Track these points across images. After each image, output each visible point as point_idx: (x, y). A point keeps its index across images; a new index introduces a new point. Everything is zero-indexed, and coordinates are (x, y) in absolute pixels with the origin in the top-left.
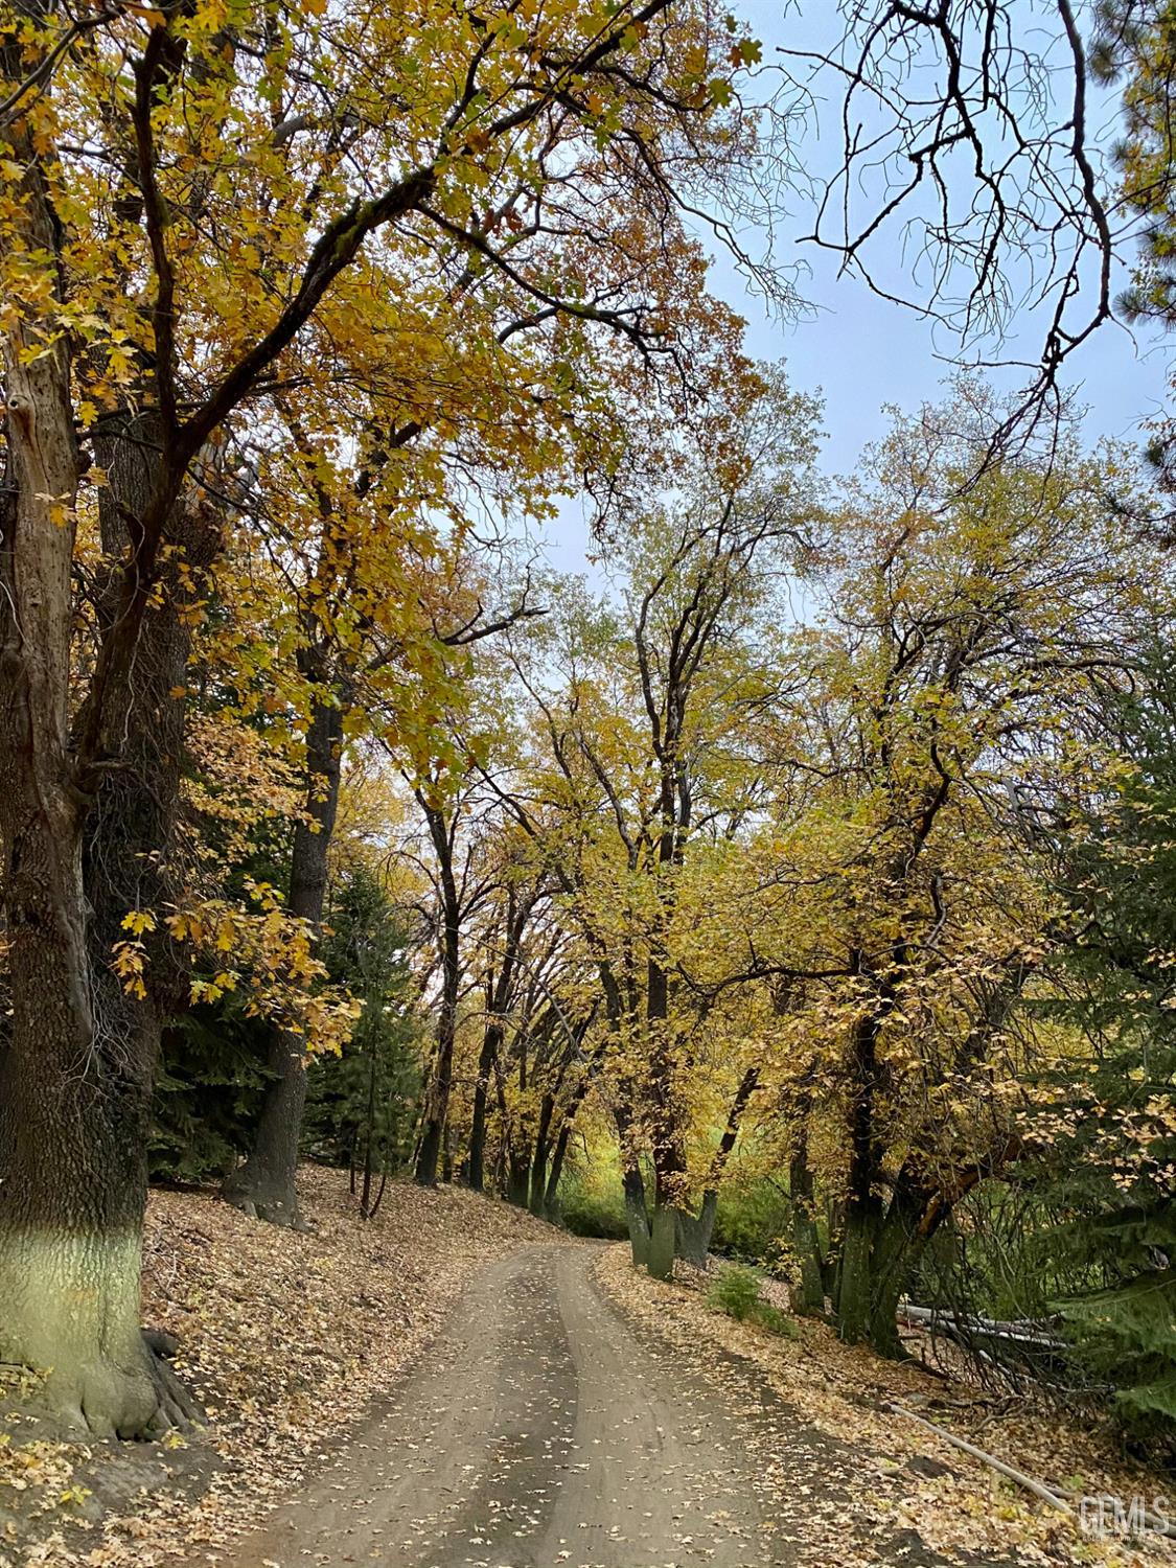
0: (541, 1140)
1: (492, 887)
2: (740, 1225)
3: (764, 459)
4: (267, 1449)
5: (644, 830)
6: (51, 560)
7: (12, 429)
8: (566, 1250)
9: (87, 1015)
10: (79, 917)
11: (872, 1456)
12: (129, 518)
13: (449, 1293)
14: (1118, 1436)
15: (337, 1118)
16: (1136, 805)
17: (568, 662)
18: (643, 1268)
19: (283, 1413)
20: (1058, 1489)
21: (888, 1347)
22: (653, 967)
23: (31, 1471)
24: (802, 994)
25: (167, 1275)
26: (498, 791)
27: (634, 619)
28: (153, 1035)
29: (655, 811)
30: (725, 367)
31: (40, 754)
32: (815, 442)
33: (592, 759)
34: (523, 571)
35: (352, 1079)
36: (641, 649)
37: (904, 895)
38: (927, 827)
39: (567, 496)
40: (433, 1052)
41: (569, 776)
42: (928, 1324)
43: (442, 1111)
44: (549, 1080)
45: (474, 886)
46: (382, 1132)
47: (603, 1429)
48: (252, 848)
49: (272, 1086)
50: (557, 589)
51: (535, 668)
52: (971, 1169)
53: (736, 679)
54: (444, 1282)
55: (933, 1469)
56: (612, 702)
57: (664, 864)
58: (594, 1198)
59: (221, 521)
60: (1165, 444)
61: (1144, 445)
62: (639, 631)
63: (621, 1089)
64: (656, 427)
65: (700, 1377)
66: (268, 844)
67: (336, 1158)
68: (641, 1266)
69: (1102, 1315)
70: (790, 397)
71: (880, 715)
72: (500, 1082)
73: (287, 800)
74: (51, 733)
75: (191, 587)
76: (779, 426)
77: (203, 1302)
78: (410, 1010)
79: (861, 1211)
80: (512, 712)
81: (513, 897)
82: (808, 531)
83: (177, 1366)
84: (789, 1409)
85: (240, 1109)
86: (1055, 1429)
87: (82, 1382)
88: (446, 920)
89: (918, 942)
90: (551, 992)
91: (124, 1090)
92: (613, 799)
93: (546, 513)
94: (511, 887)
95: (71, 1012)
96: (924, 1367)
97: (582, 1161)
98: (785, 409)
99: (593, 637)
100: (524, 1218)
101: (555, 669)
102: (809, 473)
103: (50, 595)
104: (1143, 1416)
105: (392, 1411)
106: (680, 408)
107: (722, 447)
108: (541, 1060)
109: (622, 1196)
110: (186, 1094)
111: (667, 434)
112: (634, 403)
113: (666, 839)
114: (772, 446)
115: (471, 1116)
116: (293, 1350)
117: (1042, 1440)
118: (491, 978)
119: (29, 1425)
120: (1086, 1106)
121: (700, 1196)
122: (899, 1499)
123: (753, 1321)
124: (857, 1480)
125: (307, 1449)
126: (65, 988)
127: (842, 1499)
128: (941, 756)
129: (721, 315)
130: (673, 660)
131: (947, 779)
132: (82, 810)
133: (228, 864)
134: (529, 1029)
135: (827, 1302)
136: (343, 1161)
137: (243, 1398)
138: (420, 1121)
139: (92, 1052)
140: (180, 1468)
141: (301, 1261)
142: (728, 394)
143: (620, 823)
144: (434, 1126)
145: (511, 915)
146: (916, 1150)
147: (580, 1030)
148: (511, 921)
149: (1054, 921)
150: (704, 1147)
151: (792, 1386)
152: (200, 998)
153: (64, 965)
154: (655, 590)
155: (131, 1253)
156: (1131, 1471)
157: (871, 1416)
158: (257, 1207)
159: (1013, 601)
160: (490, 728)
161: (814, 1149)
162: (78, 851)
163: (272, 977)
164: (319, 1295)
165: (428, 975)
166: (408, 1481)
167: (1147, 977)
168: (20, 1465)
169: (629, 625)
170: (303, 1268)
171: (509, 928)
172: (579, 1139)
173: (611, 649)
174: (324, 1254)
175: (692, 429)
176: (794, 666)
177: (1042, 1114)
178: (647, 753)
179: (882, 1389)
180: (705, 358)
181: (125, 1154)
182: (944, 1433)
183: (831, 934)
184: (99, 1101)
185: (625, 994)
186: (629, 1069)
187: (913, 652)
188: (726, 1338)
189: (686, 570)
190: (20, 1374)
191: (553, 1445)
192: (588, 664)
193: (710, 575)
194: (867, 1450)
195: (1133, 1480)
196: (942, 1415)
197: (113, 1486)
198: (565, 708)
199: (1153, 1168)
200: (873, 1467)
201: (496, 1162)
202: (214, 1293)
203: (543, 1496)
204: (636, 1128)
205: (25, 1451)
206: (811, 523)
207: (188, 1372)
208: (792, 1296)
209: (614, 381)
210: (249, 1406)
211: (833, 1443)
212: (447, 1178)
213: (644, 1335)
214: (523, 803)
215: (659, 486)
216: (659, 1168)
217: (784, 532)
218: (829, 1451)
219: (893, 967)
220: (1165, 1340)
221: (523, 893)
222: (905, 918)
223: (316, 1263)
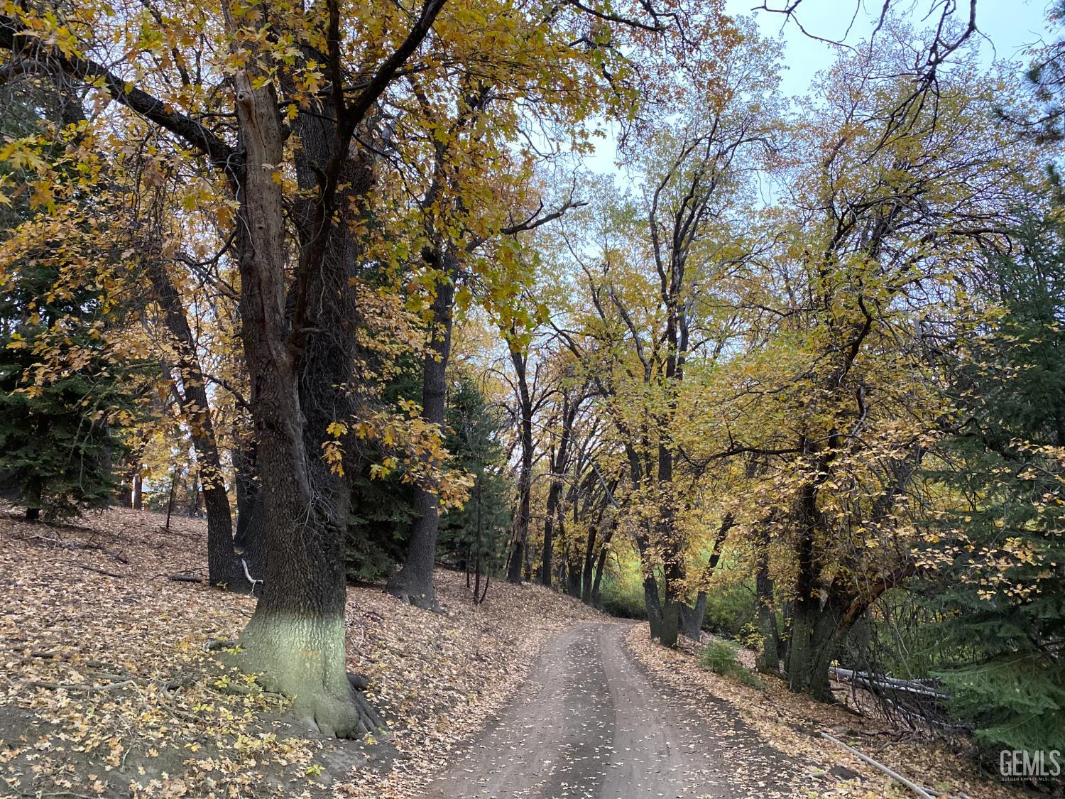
0: (589, 555)
1: (552, 392)
2: (723, 613)
3: (741, 87)
4: (424, 746)
5: (655, 353)
6: (269, 197)
7: (240, 114)
8: (606, 627)
9: (306, 486)
10: (298, 425)
11: (807, 764)
12: (318, 171)
13: (531, 653)
14: (976, 758)
15: (457, 540)
16: (1006, 337)
17: (602, 237)
19: (433, 726)
20: (932, 790)
21: (823, 695)
22: (662, 448)
23: (288, 755)
24: (766, 464)
25: (359, 640)
26: (555, 328)
27: (649, 206)
28: (346, 495)
29: (663, 340)
30: (713, 25)
31: (270, 325)
32: (779, 73)
33: (619, 305)
34: (570, 175)
35: (466, 516)
36: (654, 227)
37: (838, 399)
38: (855, 351)
39: (601, 137)
40: (517, 498)
41: (603, 317)
42: (850, 680)
43: (523, 536)
44: (593, 517)
45: (540, 391)
46: (485, 549)
47: (632, 742)
48: (398, 370)
49: (416, 521)
50: (594, 185)
51: (580, 242)
52: (880, 581)
53: (721, 245)
54: (529, 644)
55: (847, 774)
56: (633, 264)
57: (669, 379)
58: (625, 593)
59: (372, 163)
60: (1043, 66)
61: (1026, 67)
62: (652, 214)
63: (641, 525)
64: (662, 70)
65: (695, 712)
66: (408, 368)
67: (457, 565)
68: (656, 639)
69: (968, 680)
70: (760, 41)
71: (824, 273)
72: (561, 518)
73: (418, 340)
74: (275, 310)
75: (357, 211)
76: (752, 62)
77: (381, 657)
78: (501, 471)
79: (805, 606)
80: (563, 273)
81: (567, 398)
82: (774, 138)
83: (368, 695)
84: (753, 733)
85: (397, 536)
86: (932, 752)
87: (314, 704)
88: (523, 413)
89: (846, 431)
90: (593, 460)
91: (330, 531)
92: (634, 332)
93: (587, 149)
94: (565, 393)
95: (296, 483)
96: (845, 708)
97: (616, 568)
98: (756, 50)
99: (621, 218)
100: (579, 605)
101: (593, 242)
102: (775, 95)
103: (270, 221)
104: (994, 746)
105: (499, 726)
106: (681, 55)
107: (711, 82)
108: (587, 504)
109: (643, 592)
110: (363, 526)
111: (671, 74)
112: (647, 53)
113: (671, 360)
114: (747, 78)
115: (543, 538)
116: (436, 687)
117: (923, 758)
118: (553, 451)
119: (285, 728)
120: (961, 544)
121: (695, 595)
122: (822, 792)
123: (730, 677)
124: (795, 779)
125: (449, 747)
126: (292, 468)
127: (786, 791)
128: (865, 302)
130: (676, 234)
131: (870, 319)
132: (297, 358)
133: (384, 381)
134: (579, 484)
135: (781, 664)
136: (462, 567)
137: (409, 716)
138: (509, 542)
139: (310, 507)
140: (374, 756)
141: (438, 632)
142: (715, 43)
143: (639, 348)
144: (519, 546)
145: (565, 410)
146: (843, 569)
147: (613, 485)
148: (565, 413)
149: (945, 416)
150: (698, 562)
151: (755, 719)
152: (377, 475)
153: (291, 455)
154: (664, 184)
155: (339, 629)
156: (984, 780)
157: (807, 740)
158: (410, 597)
159: (923, 186)
160: (549, 285)
161: (773, 567)
162: (296, 384)
163: (417, 459)
164: (450, 653)
165: (512, 449)
166: (511, 769)
167: (1010, 456)
168: (282, 751)
169: (645, 209)
170: (440, 636)
171: (565, 419)
172: (613, 555)
173: (632, 227)
174: (452, 627)
175: (689, 70)
176: (763, 234)
177: (929, 550)
178: (658, 300)
179: (816, 722)
180: (699, 19)
181: (332, 569)
182: (856, 752)
183: (786, 426)
184: (316, 538)
185: (643, 462)
186: (646, 513)
187: (849, 226)
188: (712, 687)
189: (684, 169)
190: (278, 699)
191: (600, 750)
192: (616, 238)
193: (702, 173)
194: (804, 761)
195: (984, 786)
196: (856, 740)
197: (337, 764)
198: (600, 269)
199: (1008, 587)
200: (807, 772)
201: (559, 568)
202: (387, 651)
203: (594, 781)
204: (652, 550)
205: (285, 743)
206: (776, 132)
207: (375, 699)
208: (757, 660)
209: (633, 38)
210: (412, 721)
211: (782, 755)
212: (528, 578)
213: (658, 683)
214: (571, 335)
215: (666, 111)
216: (667, 576)
217: (756, 139)
218: (778, 760)
219: (827, 450)
220: (1011, 699)
221: (573, 395)
222: (838, 415)
223: (447, 633)
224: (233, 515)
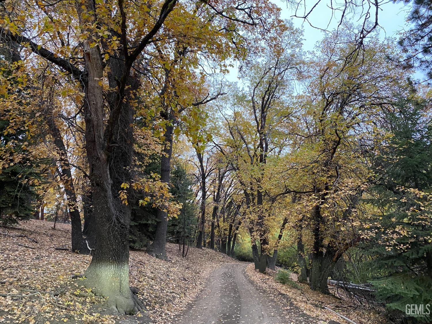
0: (229, 235)
1: (214, 169)
2: (284, 258)
3: (287, 47)
4: (162, 317)
5: (255, 153)
6: (97, 91)
7: (85, 58)
8: (237, 265)
9: (112, 209)
10: (109, 184)
11: (319, 320)
13: (206, 277)
14: (387, 315)
15: (175, 231)
16: (393, 145)
17: (233, 107)
18: (258, 270)
19: (166, 308)
21: (325, 291)
22: (258, 191)
23: (105, 323)
24: (300, 197)
25: (135, 273)
26: (215, 143)
27: (251, 94)
28: (129, 213)
29: (258, 147)
30: (275, 23)
31: (97, 143)
32: (302, 42)
33: (240, 134)
34: (220, 82)
35: (179, 220)
36: (253, 103)
37: (328, 171)
38: (335, 151)
39: (232, 67)
40: (200, 213)
41: (234, 139)
42: (336, 285)
43: (203, 228)
44: (231, 220)
45: (209, 169)
46: (187, 234)
47: (248, 313)
48: (151, 161)
49: (158, 223)
50: (229, 86)
51: (224, 109)
52: (347, 244)
53: (280, 110)
54: (205, 274)
56: (245, 117)
57: (261, 164)
58: (245, 251)
59: (140, 77)
60: (404, 39)
61: (398, 40)
62: (253, 98)
63: (251, 223)
64: (256, 40)
65: (273, 299)
66: (155, 160)
67: (175, 241)
68: (257, 270)
69: (383, 284)
70: (294, 29)
71: (321, 121)
72: (218, 221)
73: (159, 149)
74: (100, 137)
75: (133, 97)
76: (291, 38)
77: (144, 280)
78: (193, 202)
79: (317, 255)
80: (218, 121)
81: (220, 172)
82: (300, 67)
83: (139, 296)
84: (297, 308)
85: (150, 229)
86: (370, 313)
87: (116, 300)
88: (202, 178)
89: (332, 184)
90: (231, 197)
91: (123, 228)
92: (247, 145)
93: (226, 72)
94: (219, 169)
95: (108, 208)
96: (334, 296)
97: (241, 241)
98: (293, 33)
99: (240, 99)
100: (226, 256)
102: (300, 51)
103: (97, 101)
104: (394, 311)
105: (193, 308)
106: (263, 35)
107: (275, 45)
108: (229, 215)
109: (252, 251)
110: (136, 226)
111: (259, 42)
112: (250, 34)
113: (261, 156)
114: (289, 43)
115: (211, 229)
116: (167, 292)
117: (366, 316)
118: (214, 193)
119: (104, 311)
120: (378, 228)
121: (273, 251)
123: (287, 285)
125: (172, 317)
126: (107, 202)
128: (338, 132)
129: (274, 8)
130: (262, 106)
131: (340, 139)
132: (109, 157)
133: (145, 166)
134: (225, 207)
135: (308, 279)
136: (177, 242)
137: (156, 304)
138: (197, 231)
139: (114, 218)
140: (141, 322)
141: (168, 269)
142: (276, 30)
143: (248, 151)
144: (201, 233)
145: (219, 177)
146: (332, 239)
147: (239, 207)
149: (371, 177)
150: (274, 238)
151: (298, 302)
152: (142, 204)
153: (106, 196)
154: (257, 86)
155: (126, 268)
157: (319, 310)
158: (156, 255)
159: (359, 86)
160: (212, 126)
161: (304, 239)
162: (108, 167)
163: (158, 197)
164: (173, 278)
165: (198, 192)
167: (396, 193)
168: (102, 321)
169: (250, 96)
170: (168, 271)
171: (219, 180)
172: (239, 235)
173: (245, 103)
174: (174, 267)
175: (266, 40)
176: (297, 105)
177: (366, 231)
178: (256, 132)
179: (322, 303)
180: (270, 20)
181: (123, 244)
182: (339, 314)
183: (307, 181)
184: (117, 231)
185: (251, 197)
186: (252, 218)
187: (331, 102)
188: (280, 289)
189: (265, 80)
190: (101, 298)
191: (235, 316)
192: (239, 107)
193: (272, 81)
194: (318, 319)
196: (339, 310)
198: (232, 120)
199: (397, 245)
200: (319, 323)
201: (217, 241)
202: (146, 277)
204: (255, 233)
205: (104, 317)
206: (301, 65)
207: (141, 298)
208: (298, 278)
209: (244, 28)
210: (157, 306)
211: (309, 317)
212: (205, 246)
213: (258, 288)
214: (221, 146)
215: (257, 57)
216: (261, 244)
217: (293, 67)
218: (308, 319)
219: (324, 191)
220: (400, 291)
221: (222, 170)
222: (328, 177)
223: (172, 269)
224: (82, 222)
